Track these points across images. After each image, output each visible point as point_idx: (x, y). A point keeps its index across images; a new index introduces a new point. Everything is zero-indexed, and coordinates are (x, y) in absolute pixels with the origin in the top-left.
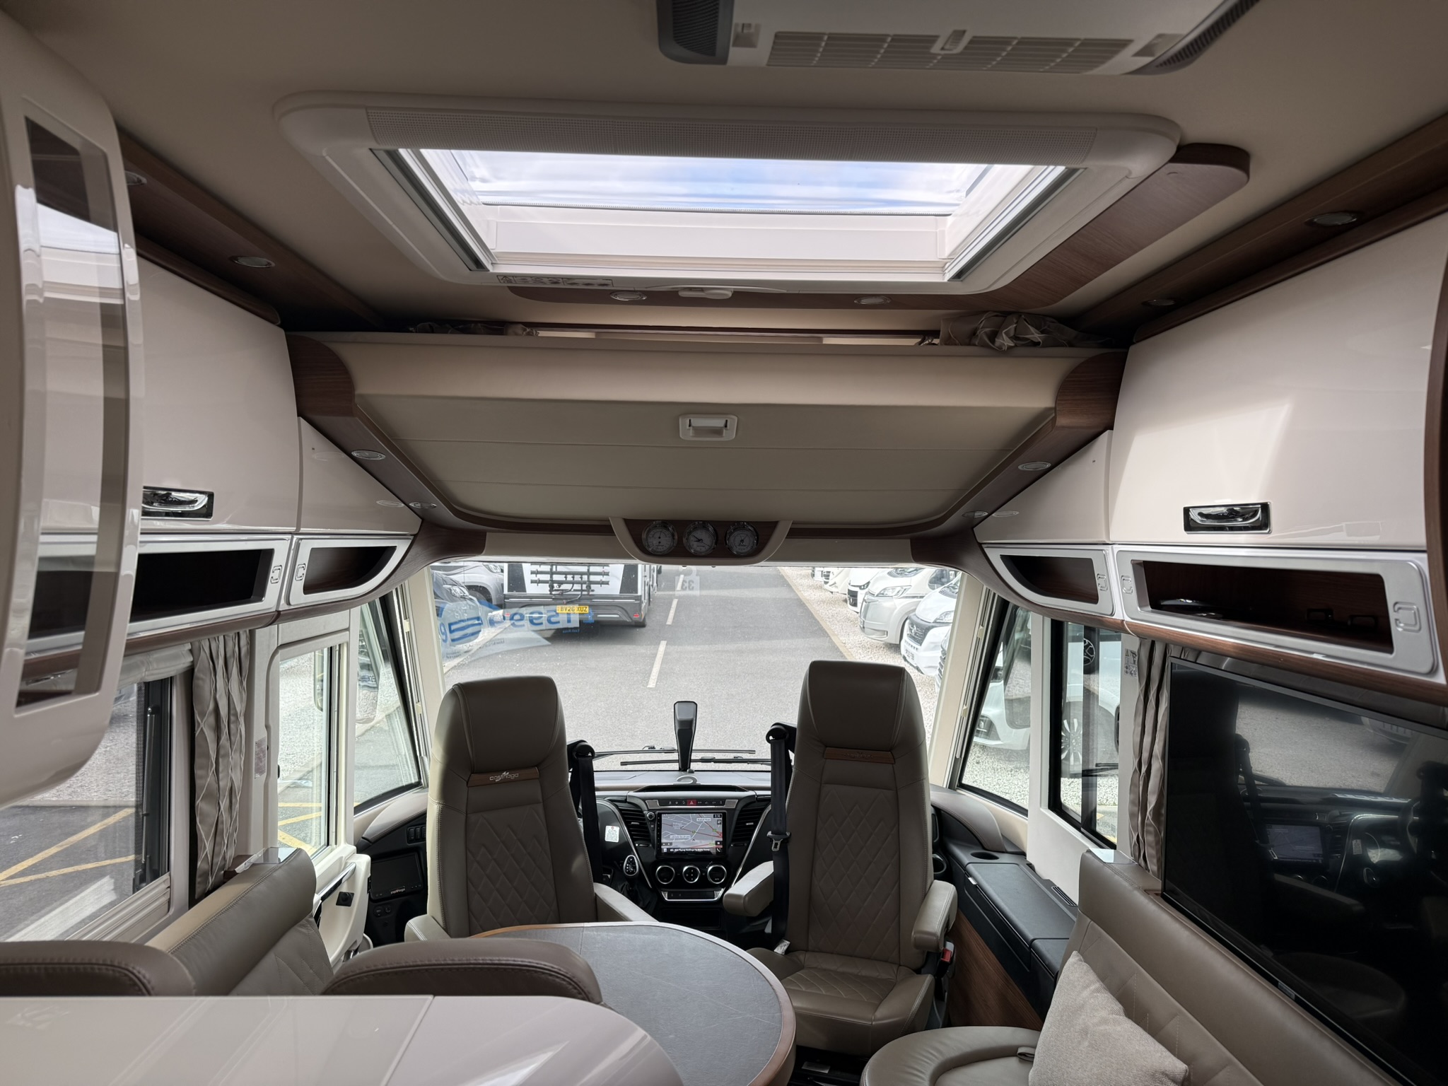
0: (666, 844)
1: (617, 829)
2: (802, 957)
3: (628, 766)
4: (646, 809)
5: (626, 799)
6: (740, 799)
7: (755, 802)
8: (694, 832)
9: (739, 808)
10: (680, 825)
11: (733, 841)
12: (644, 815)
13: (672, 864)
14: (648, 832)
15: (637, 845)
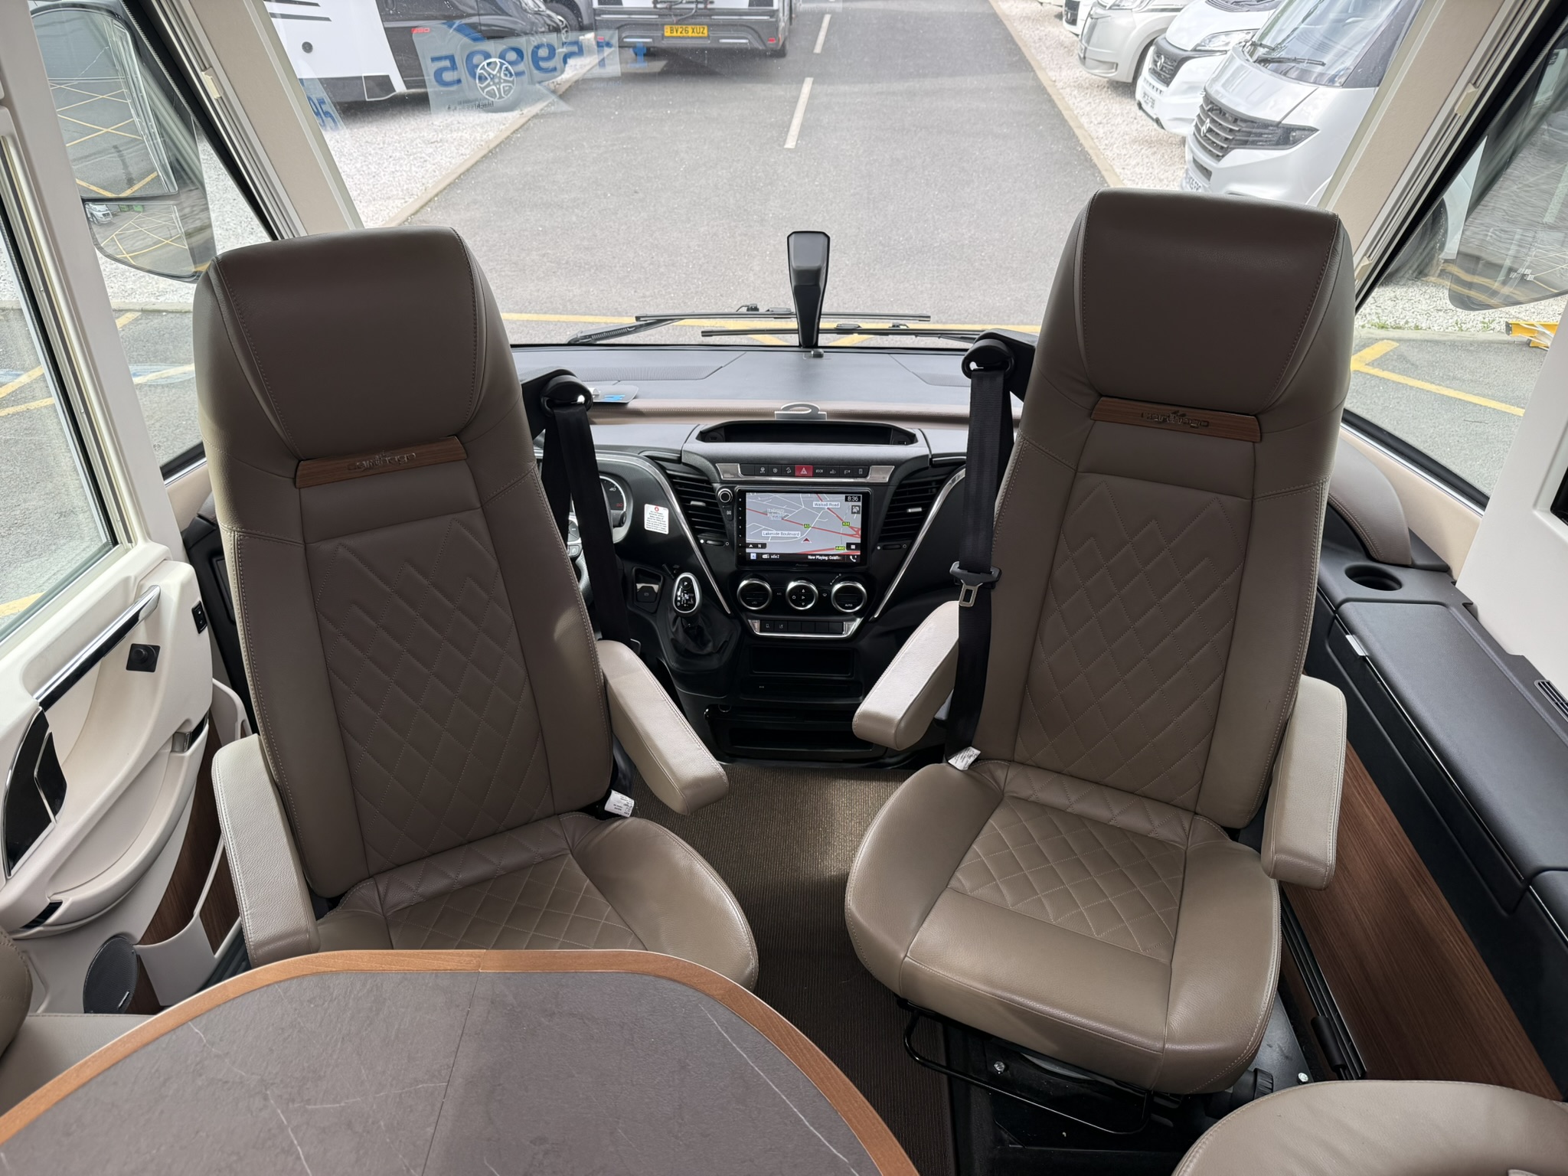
0: (755, 546)
1: (664, 512)
3: (714, 337)
4: (718, 479)
5: (680, 458)
6: (897, 463)
7: (927, 468)
8: (807, 526)
9: (895, 482)
10: (782, 513)
11: (881, 539)
12: (713, 490)
13: (766, 575)
14: (721, 520)
15: (702, 541)
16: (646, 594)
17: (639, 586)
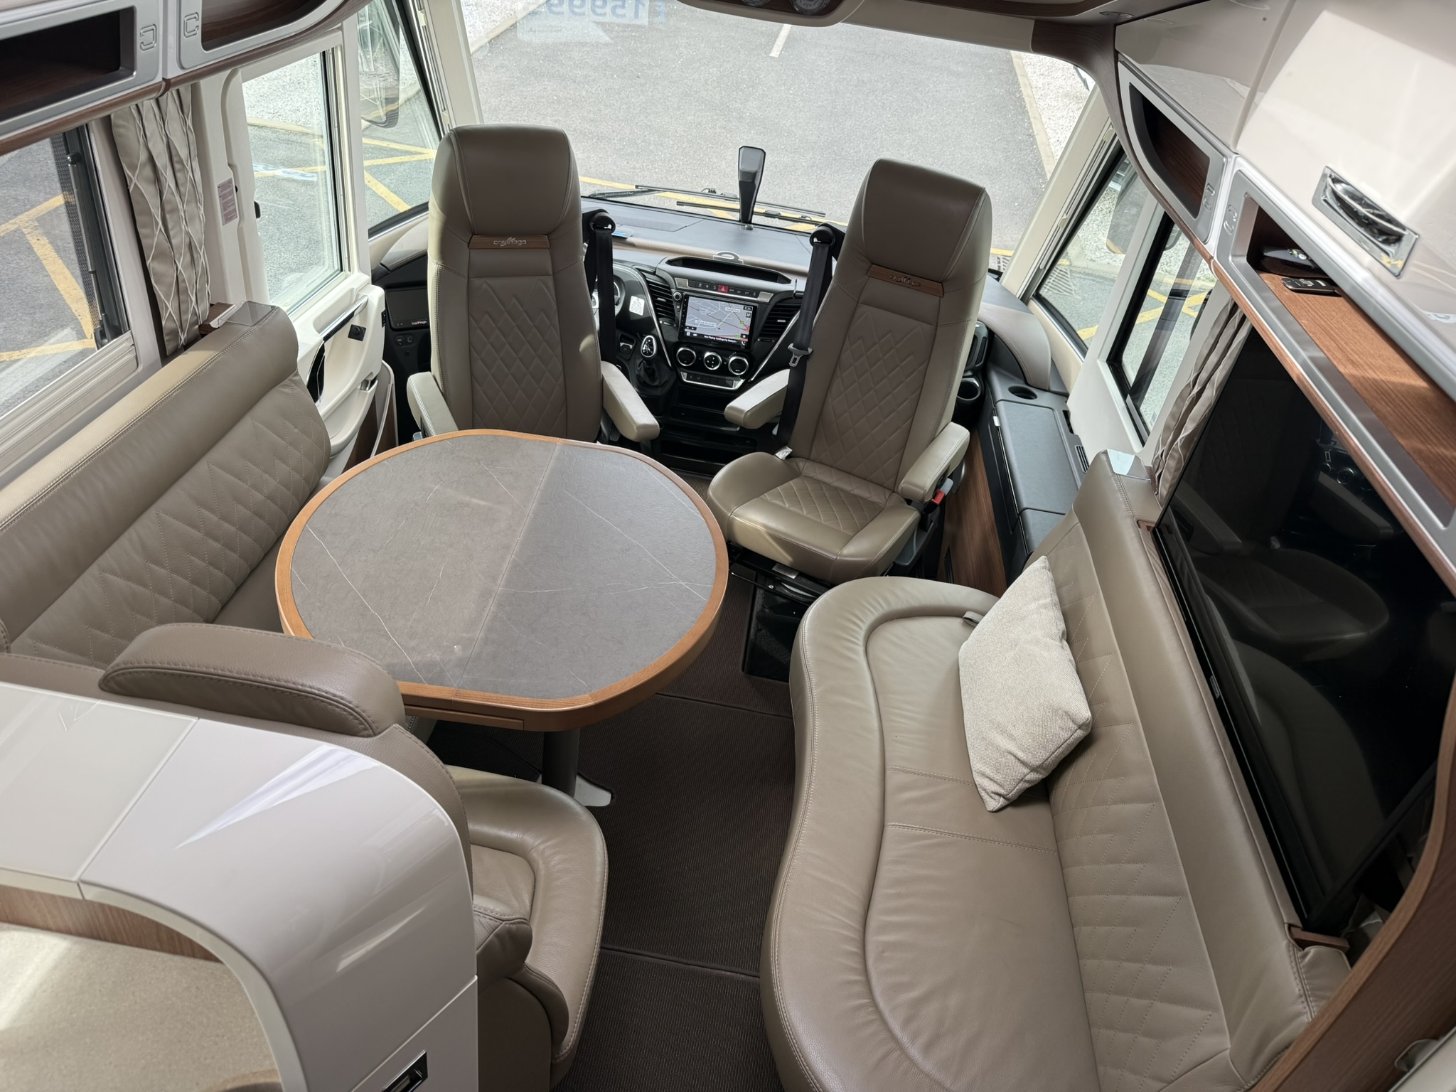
0: (690, 328)
1: (642, 302)
2: (801, 465)
3: (685, 207)
4: (675, 287)
5: (655, 272)
6: (776, 293)
7: (792, 298)
8: (721, 321)
9: (773, 303)
10: (707, 311)
11: (761, 335)
12: (671, 293)
13: (695, 347)
14: (673, 311)
15: (661, 322)
16: (625, 349)
17: (622, 344)
